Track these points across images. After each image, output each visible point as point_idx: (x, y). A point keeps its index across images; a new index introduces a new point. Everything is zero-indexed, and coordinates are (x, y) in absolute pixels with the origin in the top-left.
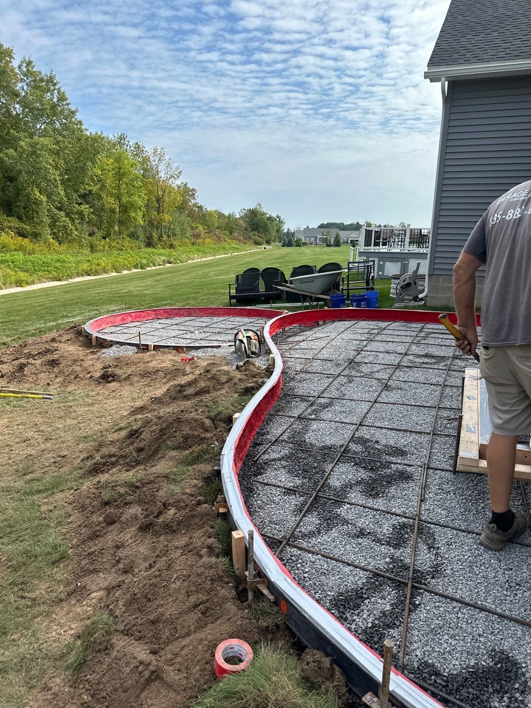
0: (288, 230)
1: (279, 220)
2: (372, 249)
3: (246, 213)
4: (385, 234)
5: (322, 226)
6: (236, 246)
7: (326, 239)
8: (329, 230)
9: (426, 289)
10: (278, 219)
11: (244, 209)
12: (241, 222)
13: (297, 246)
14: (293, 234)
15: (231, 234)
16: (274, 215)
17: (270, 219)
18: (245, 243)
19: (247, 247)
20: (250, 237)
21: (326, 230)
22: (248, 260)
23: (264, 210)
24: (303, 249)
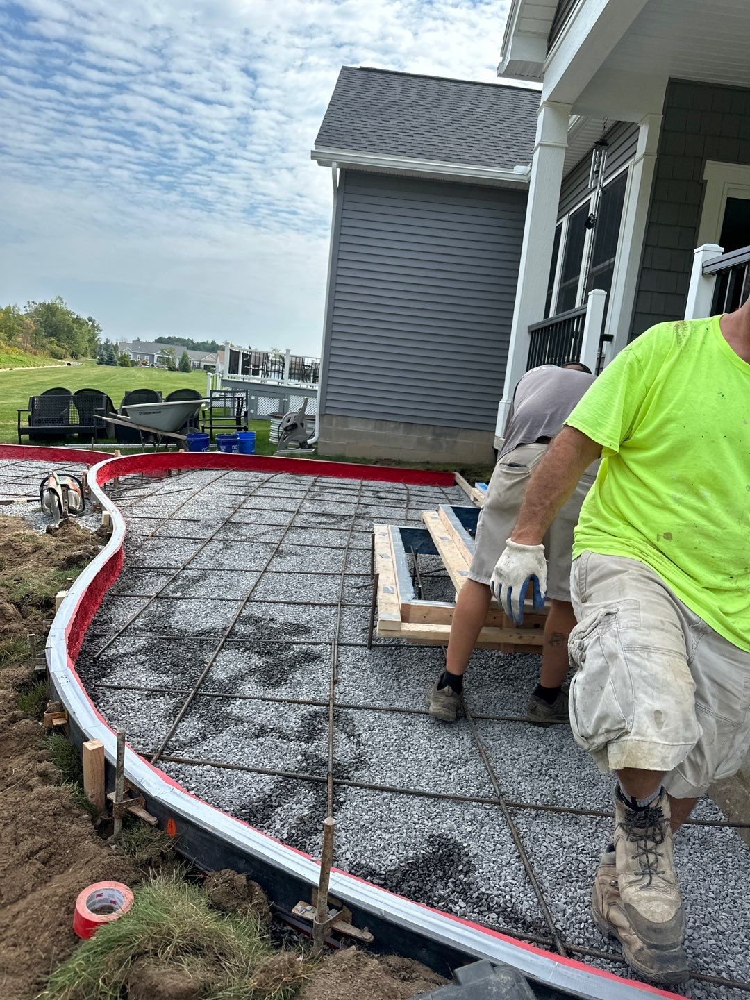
0: (108, 341)
1: (93, 325)
2: (239, 377)
3: (37, 309)
4: (257, 359)
5: (160, 340)
6: (20, 357)
7: (168, 359)
8: (173, 347)
9: (317, 433)
10: (90, 323)
11: (33, 302)
12: (29, 320)
13: (121, 365)
14: (116, 347)
15: (10, 339)
16: (85, 317)
17: (77, 320)
18: (35, 354)
19: (38, 359)
20: (43, 346)
21: (168, 346)
22: (41, 379)
23: (68, 307)
24: (132, 370)
